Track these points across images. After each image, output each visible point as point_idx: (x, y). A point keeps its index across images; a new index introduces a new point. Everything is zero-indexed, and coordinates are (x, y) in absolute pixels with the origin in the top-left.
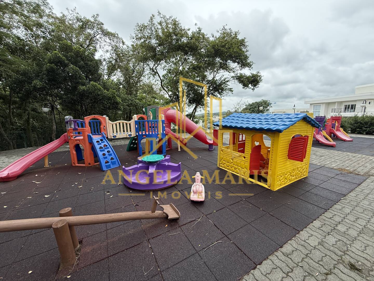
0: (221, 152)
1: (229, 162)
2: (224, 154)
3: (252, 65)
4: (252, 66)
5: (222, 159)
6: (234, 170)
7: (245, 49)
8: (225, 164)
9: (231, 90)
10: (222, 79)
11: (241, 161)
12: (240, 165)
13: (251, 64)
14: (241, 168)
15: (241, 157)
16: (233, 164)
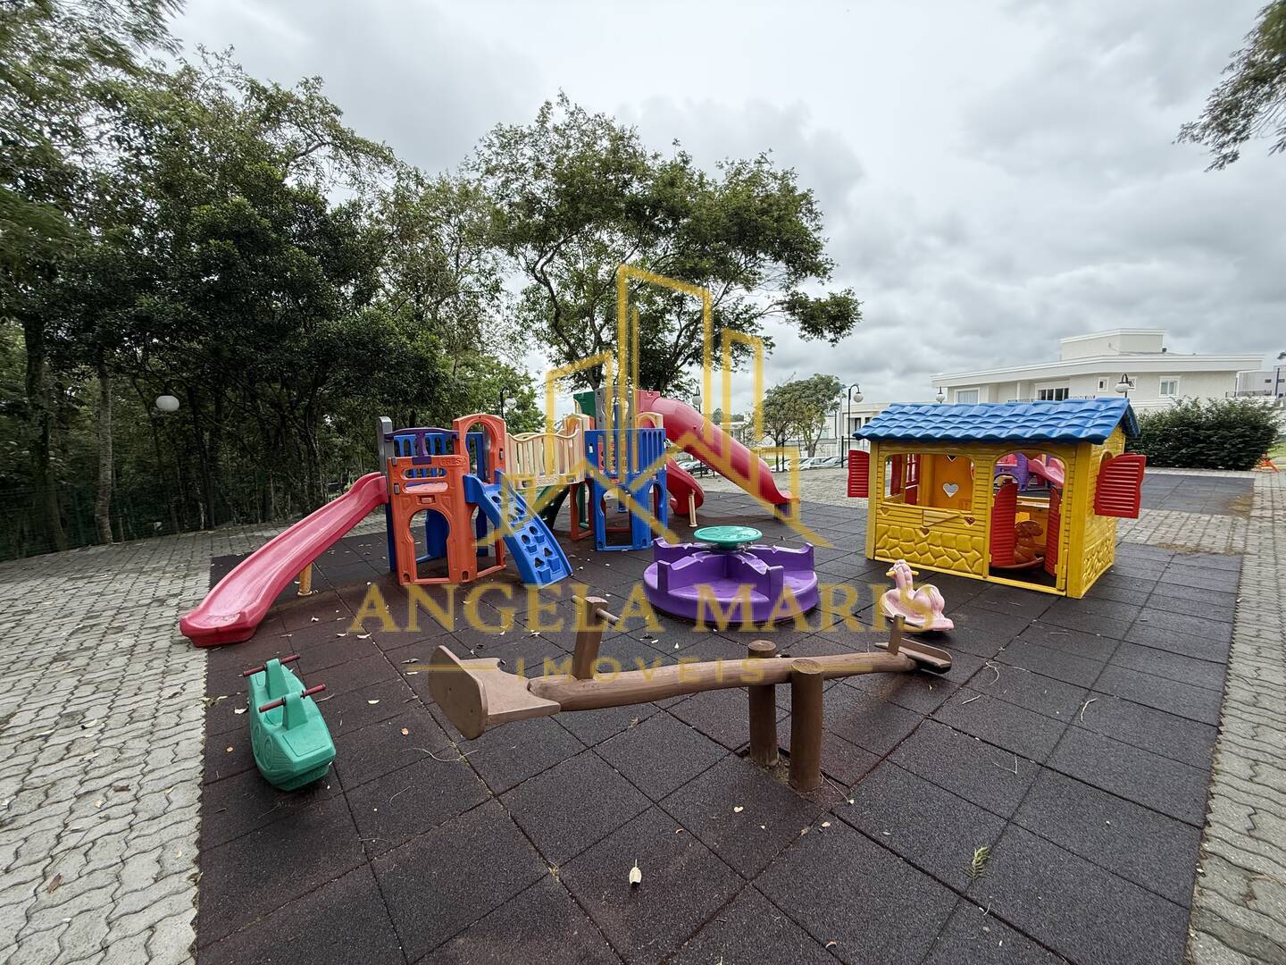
0: (881, 512)
1: (913, 540)
2: (890, 518)
3: (831, 269)
4: (830, 273)
5: (886, 533)
6: (933, 560)
7: (813, 224)
8: (897, 546)
9: (768, 343)
10: (741, 308)
11: (957, 531)
12: (953, 544)
13: (828, 266)
14: (958, 551)
15: (957, 520)
16: (929, 544)
